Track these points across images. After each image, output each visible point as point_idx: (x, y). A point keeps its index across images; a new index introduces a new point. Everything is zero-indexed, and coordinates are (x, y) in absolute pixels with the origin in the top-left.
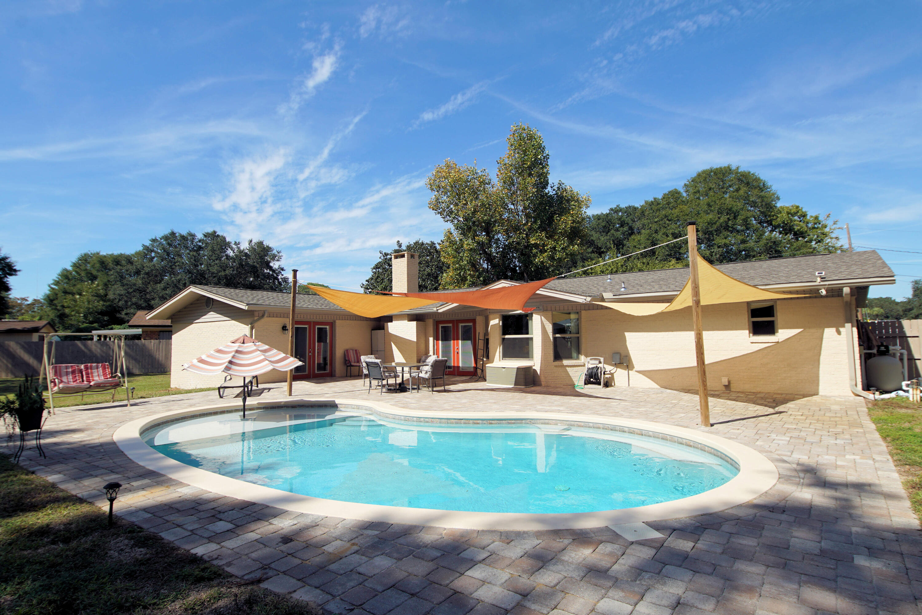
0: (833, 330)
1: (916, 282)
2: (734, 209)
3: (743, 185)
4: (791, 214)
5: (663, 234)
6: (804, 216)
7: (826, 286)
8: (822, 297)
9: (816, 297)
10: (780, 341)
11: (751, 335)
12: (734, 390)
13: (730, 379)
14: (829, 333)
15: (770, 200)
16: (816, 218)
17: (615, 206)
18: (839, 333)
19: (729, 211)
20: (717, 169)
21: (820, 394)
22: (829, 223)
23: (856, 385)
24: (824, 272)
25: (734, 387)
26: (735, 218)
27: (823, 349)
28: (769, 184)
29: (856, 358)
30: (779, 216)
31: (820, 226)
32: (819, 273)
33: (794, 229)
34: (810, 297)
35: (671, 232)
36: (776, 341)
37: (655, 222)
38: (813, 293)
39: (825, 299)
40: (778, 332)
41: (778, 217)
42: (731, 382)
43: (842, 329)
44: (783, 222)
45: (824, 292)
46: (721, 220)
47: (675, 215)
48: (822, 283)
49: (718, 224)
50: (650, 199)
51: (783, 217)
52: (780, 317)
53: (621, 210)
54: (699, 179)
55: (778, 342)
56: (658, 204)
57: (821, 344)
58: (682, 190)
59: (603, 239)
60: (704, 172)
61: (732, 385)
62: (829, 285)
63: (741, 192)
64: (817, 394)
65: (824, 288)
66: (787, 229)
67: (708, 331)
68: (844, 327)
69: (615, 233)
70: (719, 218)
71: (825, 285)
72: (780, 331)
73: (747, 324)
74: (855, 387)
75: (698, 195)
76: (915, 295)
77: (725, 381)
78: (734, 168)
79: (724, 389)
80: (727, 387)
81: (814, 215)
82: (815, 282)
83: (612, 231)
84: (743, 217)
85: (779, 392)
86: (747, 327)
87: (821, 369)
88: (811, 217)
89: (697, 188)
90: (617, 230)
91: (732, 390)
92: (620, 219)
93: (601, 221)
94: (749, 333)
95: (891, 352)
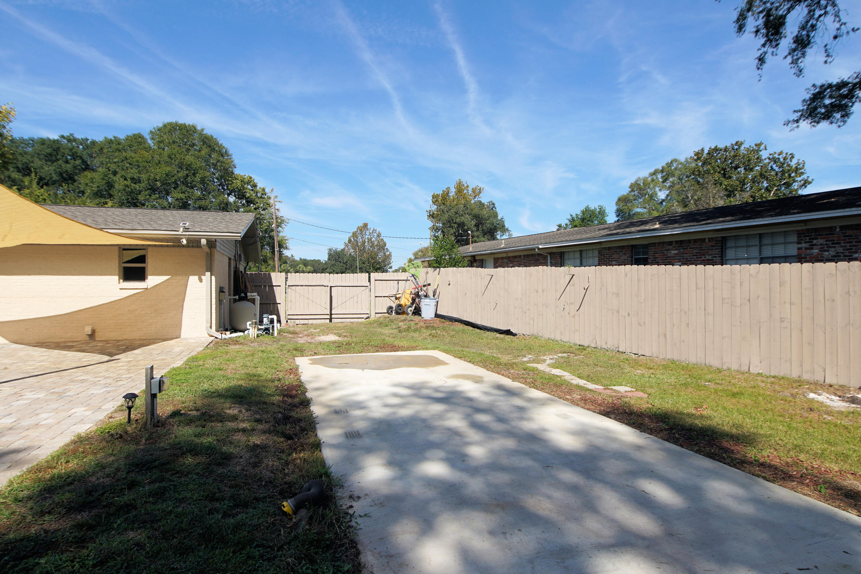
0: (196, 277)
1: (330, 250)
2: (194, 167)
3: (205, 146)
4: (244, 182)
5: (122, 177)
6: (255, 186)
7: (187, 237)
8: (183, 246)
9: (179, 246)
10: (149, 287)
11: (121, 281)
12: (99, 339)
13: (95, 328)
14: (193, 279)
15: (227, 166)
16: (264, 190)
17: (68, 134)
18: (201, 280)
19: (189, 167)
20: (182, 124)
21: (182, 336)
22: (272, 196)
23: (211, 327)
24: (188, 224)
25: (99, 336)
26: (194, 174)
27: (187, 295)
28: (230, 152)
29: (212, 303)
30: (234, 181)
31: (266, 197)
32: (183, 224)
33: (245, 196)
34: (174, 246)
35: (129, 177)
36: (146, 287)
37: (115, 163)
38: (176, 242)
39: (185, 249)
40: (147, 279)
41: (233, 183)
42: (96, 331)
43: (203, 277)
44: (237, 188)
45: (184, 242)
46: (180, 175)
47: (135, 160)
48: (184, 233)
49: (176, 177)
50: (110, 137)
51: (238, 183)
52: (150, 265)
53: (75, 140)
54: (164, 129)
55: (147, 289)
56: (119, 144)
57: (186, 290)
58: (147, 137)
59: (47, 169)
60: (170, 124)
61: (97, 334)
62: (189, 235)
63: (203, 152)
64: (178, 337)
65: (185, 238)
66: (241, 195)
67: (74, 275)
68: (205, 275)
69: (63, 166)
70: (178, 172)
71: (186, 235)
72: (150, 277)
73: (117, 269)
74: (209, 329)
75: (162, 145)
76: (329, 259)
77: (88, 330)
78: (199, 128)
79: (87, 338)
80: (92, 335)
81: (262, 187)
82: (178, 231)
83: (60, 162)
84: (200, 176)
85: (145, 338)
86: (117, 272)
87: (184, 314)
88: (260, 188)
89: (162, 138)
90: (67, 162)
91: (96, 339)
92: (71, 150)
93: (45, 146)
94: (119, 279)
95: (248, 298)
